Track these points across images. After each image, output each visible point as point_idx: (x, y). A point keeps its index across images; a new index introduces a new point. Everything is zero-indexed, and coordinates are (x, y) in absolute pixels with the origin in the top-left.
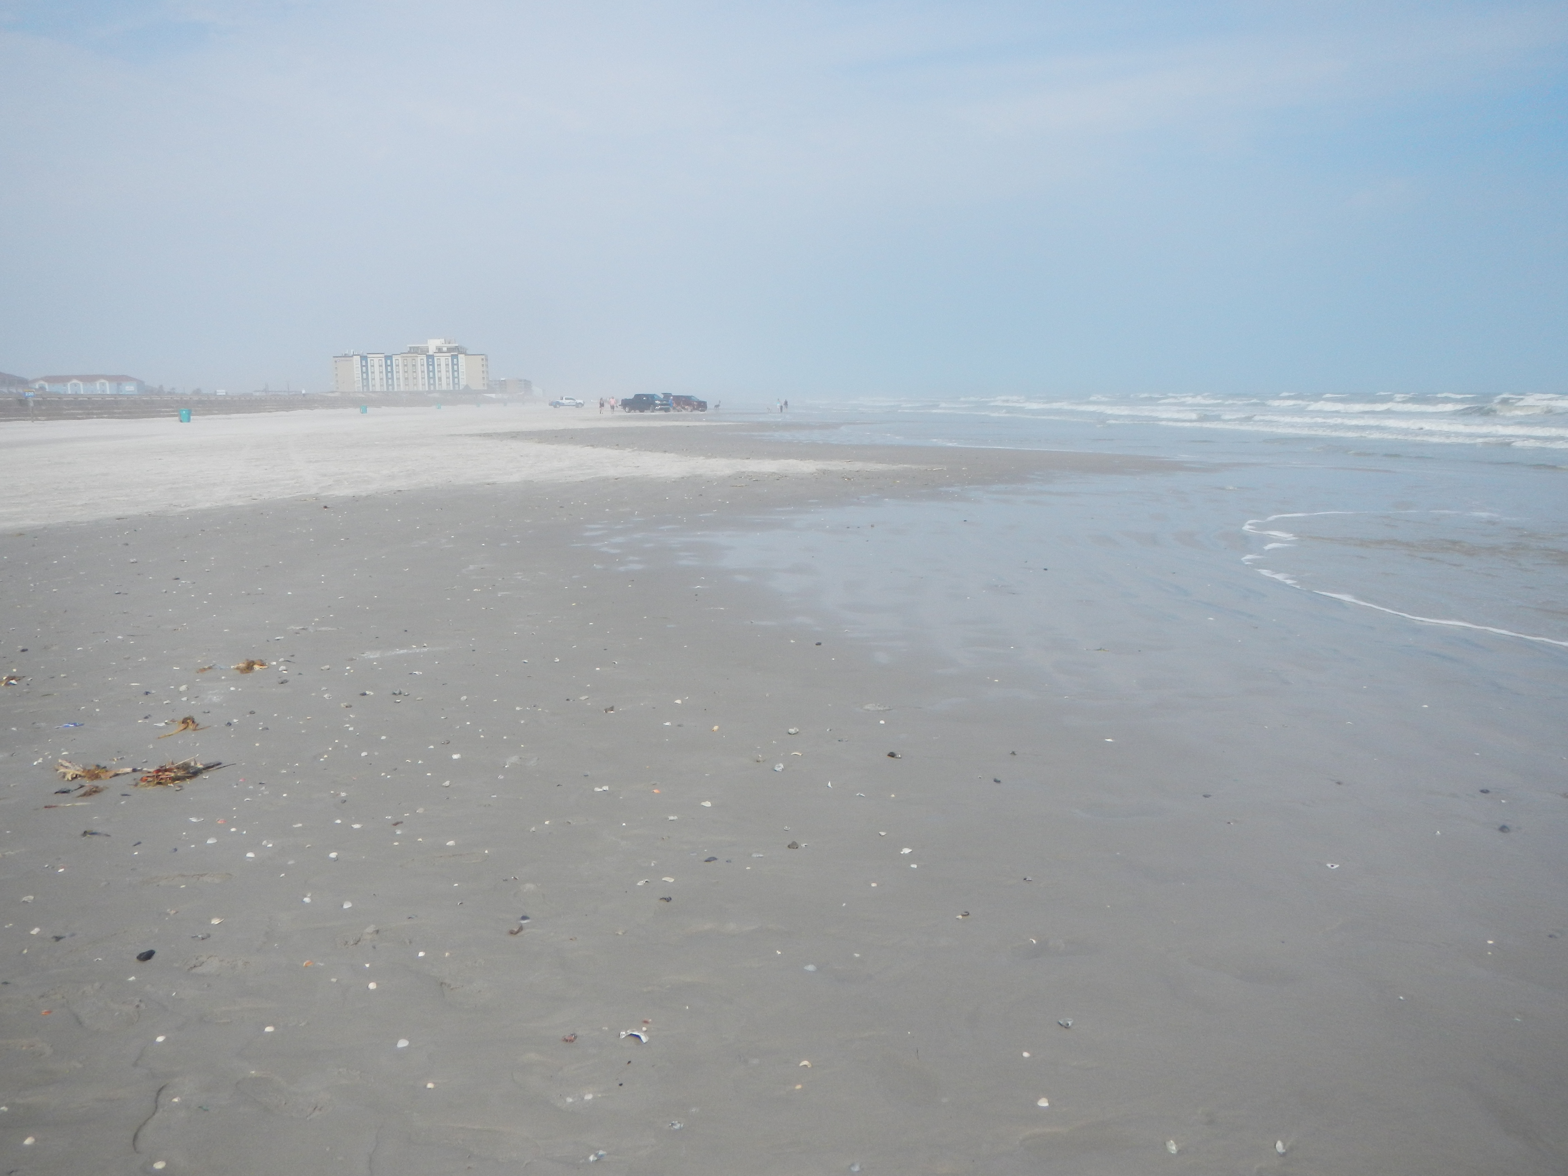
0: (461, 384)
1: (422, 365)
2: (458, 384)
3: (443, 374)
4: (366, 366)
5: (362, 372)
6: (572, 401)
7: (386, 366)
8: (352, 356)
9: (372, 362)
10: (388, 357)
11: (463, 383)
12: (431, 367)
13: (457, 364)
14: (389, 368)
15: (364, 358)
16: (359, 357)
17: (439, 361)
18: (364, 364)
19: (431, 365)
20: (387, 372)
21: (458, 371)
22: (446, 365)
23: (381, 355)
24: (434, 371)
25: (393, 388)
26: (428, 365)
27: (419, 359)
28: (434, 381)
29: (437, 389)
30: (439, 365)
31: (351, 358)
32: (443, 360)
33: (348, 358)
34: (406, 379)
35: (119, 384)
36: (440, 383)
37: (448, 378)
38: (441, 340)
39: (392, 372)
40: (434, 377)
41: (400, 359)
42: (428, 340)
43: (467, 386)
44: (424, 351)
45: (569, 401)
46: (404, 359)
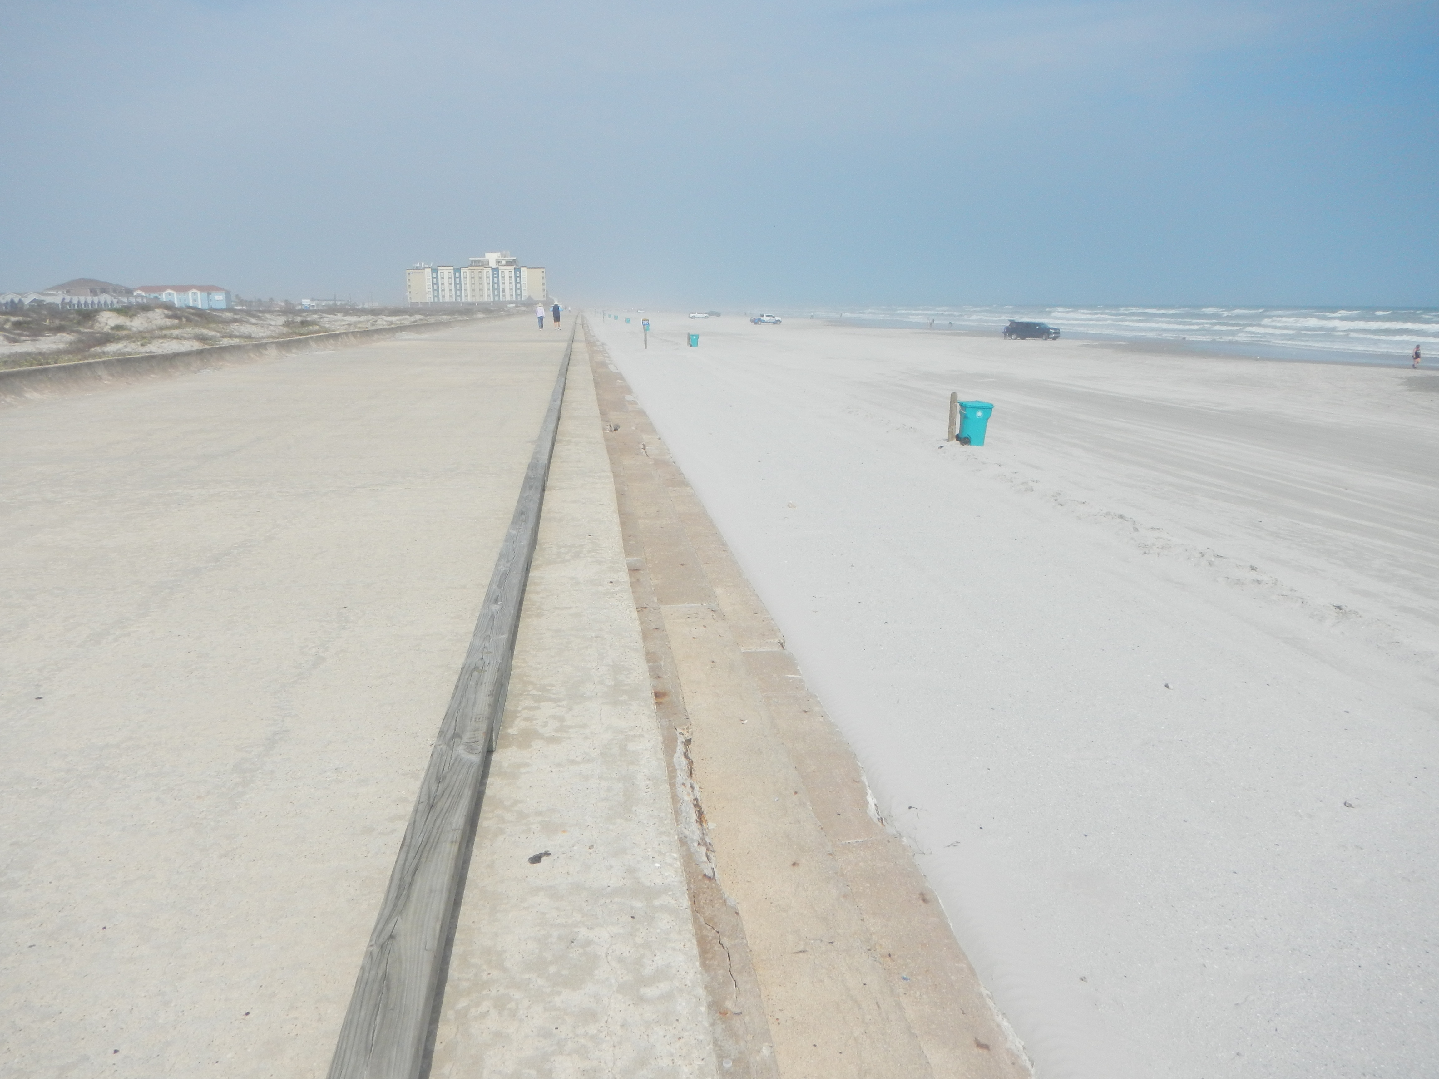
0: (523, 295)
1: (488, 277)
2: (521, 295)
3: (507, 286)
4: (437, 278)
5: (433, 284)
6: (772, 318)
7: (455, 278)
8: (424, 269)
9: (442, 274)
10: (457, 270)
11: (525, 295)
12: (496, 279)
13: (520, 277)
14: (458, 280)
15: (434, 270)
16: (430, 269)
17: (503, 273)
18: (435, 276)
19: (495, 277)
20: (456, 284)
21: (520, 283)
22: (509, 277)
23: (452, 268)
24: (498, 283)
25: (461, 299)
26: (493, 277)
27: (485, 271)
28: (499, 292)
29: (501, 300)
30: (503, 277)
31: (422, 271)
32: (507, 272)
33: (420, 271)
34: (473, 290)
35: (209, 294)
36: (503, 294)
37: (511, 289)
38: (497, 253)
39: (460, 283)
40: (498, 289)
41: (468, 272)
42: (486, 254)
43: (530, 297)
44: (485, 264)
45: (769, 318)
46: (472, 272)
